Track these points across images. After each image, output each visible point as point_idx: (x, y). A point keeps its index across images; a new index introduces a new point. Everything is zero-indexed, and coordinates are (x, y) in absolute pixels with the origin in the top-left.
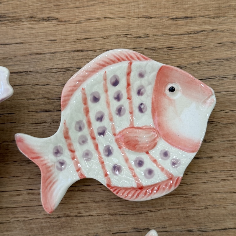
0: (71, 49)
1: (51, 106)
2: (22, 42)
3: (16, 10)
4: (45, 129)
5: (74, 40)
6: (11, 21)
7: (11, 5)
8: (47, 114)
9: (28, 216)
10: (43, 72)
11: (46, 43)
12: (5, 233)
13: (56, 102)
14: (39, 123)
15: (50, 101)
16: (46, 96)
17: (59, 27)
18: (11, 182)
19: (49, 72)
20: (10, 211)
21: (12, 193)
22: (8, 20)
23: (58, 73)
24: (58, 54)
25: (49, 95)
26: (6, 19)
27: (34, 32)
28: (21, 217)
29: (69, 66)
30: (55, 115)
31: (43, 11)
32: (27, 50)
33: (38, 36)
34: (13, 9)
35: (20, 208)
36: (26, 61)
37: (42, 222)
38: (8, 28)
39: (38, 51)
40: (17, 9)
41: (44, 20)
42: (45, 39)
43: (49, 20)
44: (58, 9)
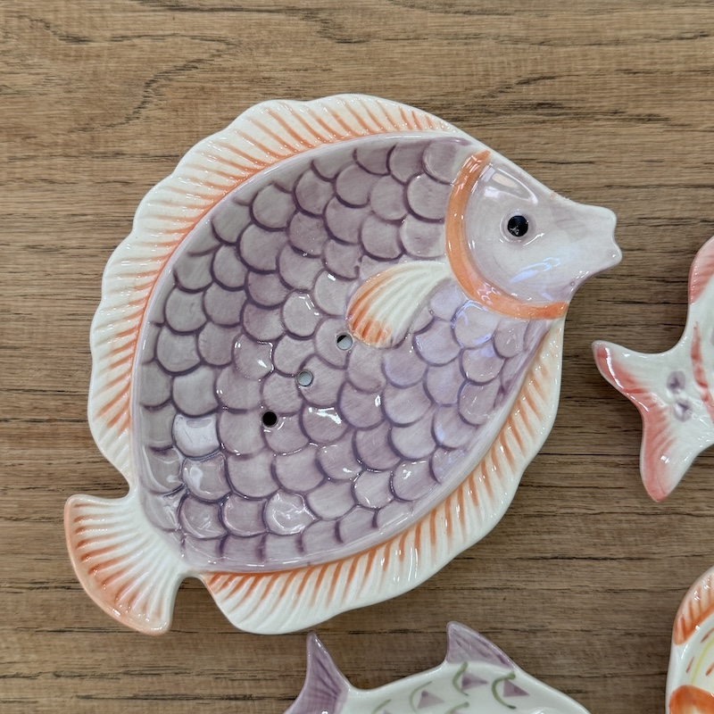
0: (692, 183)
1: (644, 292)
2: (591, 160)
3: (584, 96)
4: (630, 337)
5: (698, 165)
6: (572, 116)
7: (574, 83)
8: (636, 308)
9: (594, 507)
10: (632, 224)
11: (641, 166)
12: (546, 537)
13: (655, 285)
14: (620, 326)
15: (644, 283)
16: (636, 271)
17: (669, 136)
18: (561, 438)
19: (643, 225)
20: (557, 493)
21: (561, 459)
22: (567, 114)
23: (662, 228)
24: (664, 189)
25: (641, 270)
26: (563, 111)
27: (618, 141)
28: (579, 507)
29: (686, 215)
30: (652, 312)
31: (639, 101)
32: (601, 176)
33: (626, 152)
34: (578, 93)
35: (577, 489)
36: (599, 200)
37: (621, 521)
38: (565, 130)
39: (624, 180)
40: (587, 93)
41: (640, 119)
42: (639, 159)
43: (650, 120)
44: (669, 100)
